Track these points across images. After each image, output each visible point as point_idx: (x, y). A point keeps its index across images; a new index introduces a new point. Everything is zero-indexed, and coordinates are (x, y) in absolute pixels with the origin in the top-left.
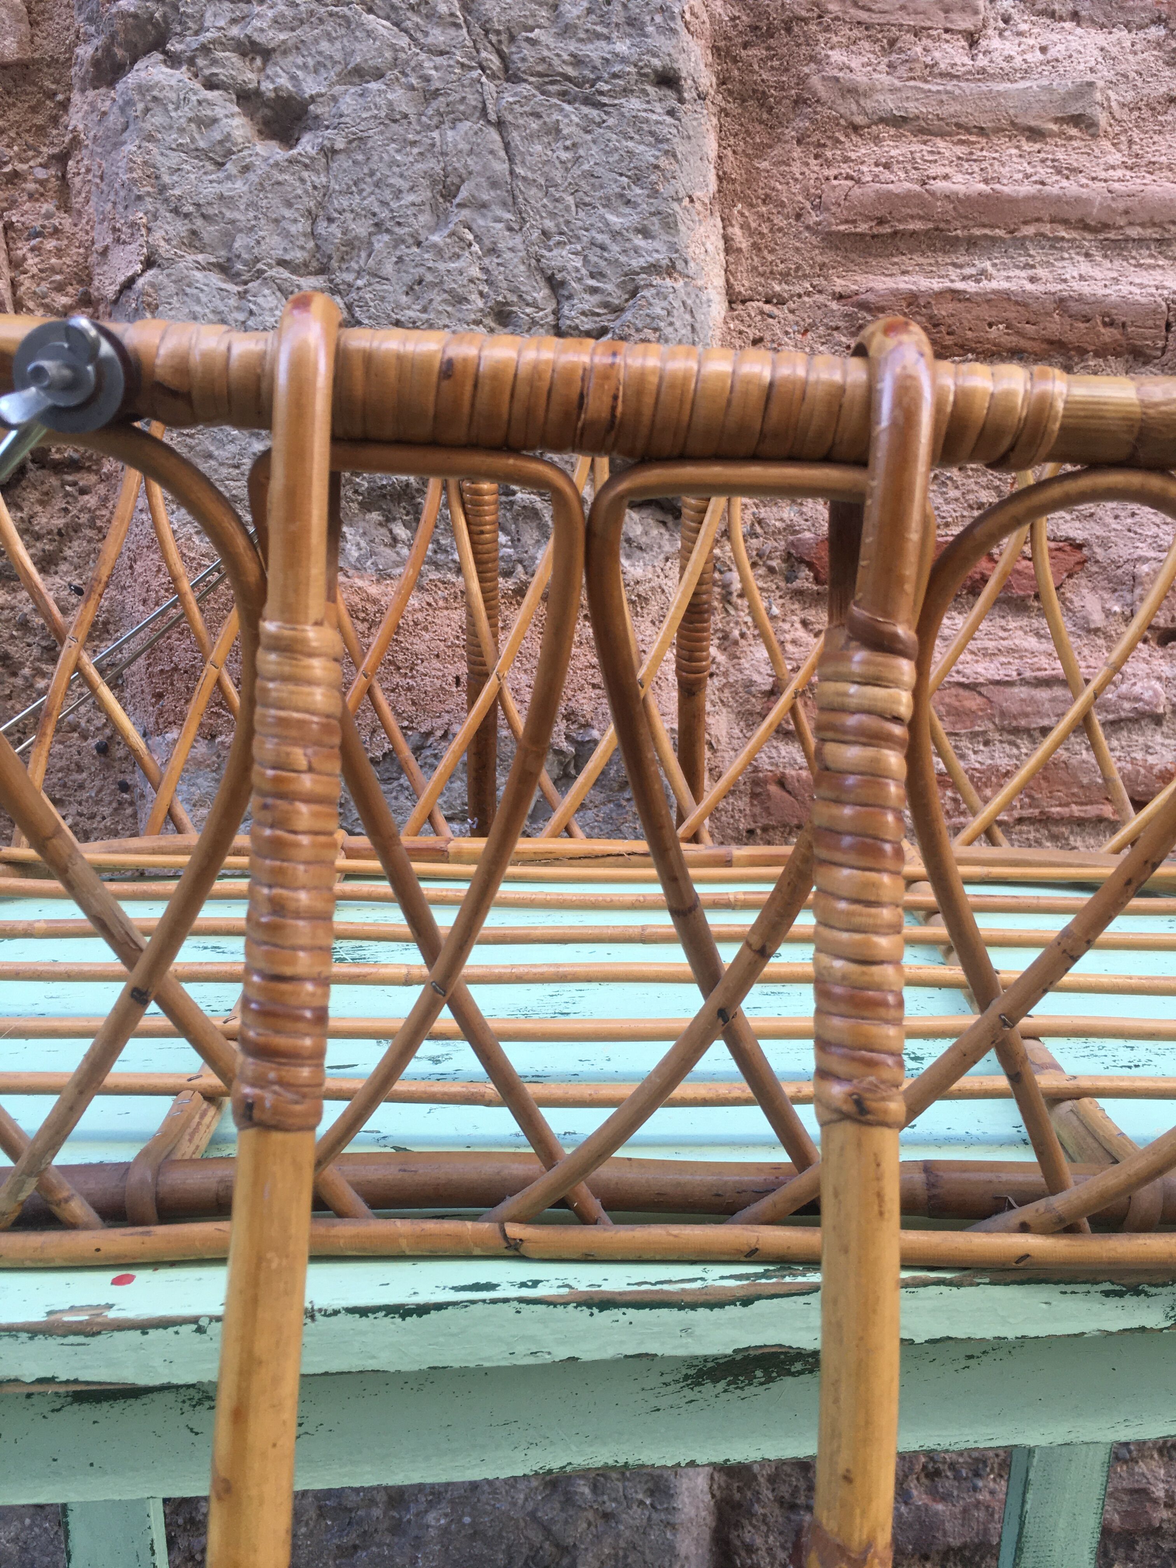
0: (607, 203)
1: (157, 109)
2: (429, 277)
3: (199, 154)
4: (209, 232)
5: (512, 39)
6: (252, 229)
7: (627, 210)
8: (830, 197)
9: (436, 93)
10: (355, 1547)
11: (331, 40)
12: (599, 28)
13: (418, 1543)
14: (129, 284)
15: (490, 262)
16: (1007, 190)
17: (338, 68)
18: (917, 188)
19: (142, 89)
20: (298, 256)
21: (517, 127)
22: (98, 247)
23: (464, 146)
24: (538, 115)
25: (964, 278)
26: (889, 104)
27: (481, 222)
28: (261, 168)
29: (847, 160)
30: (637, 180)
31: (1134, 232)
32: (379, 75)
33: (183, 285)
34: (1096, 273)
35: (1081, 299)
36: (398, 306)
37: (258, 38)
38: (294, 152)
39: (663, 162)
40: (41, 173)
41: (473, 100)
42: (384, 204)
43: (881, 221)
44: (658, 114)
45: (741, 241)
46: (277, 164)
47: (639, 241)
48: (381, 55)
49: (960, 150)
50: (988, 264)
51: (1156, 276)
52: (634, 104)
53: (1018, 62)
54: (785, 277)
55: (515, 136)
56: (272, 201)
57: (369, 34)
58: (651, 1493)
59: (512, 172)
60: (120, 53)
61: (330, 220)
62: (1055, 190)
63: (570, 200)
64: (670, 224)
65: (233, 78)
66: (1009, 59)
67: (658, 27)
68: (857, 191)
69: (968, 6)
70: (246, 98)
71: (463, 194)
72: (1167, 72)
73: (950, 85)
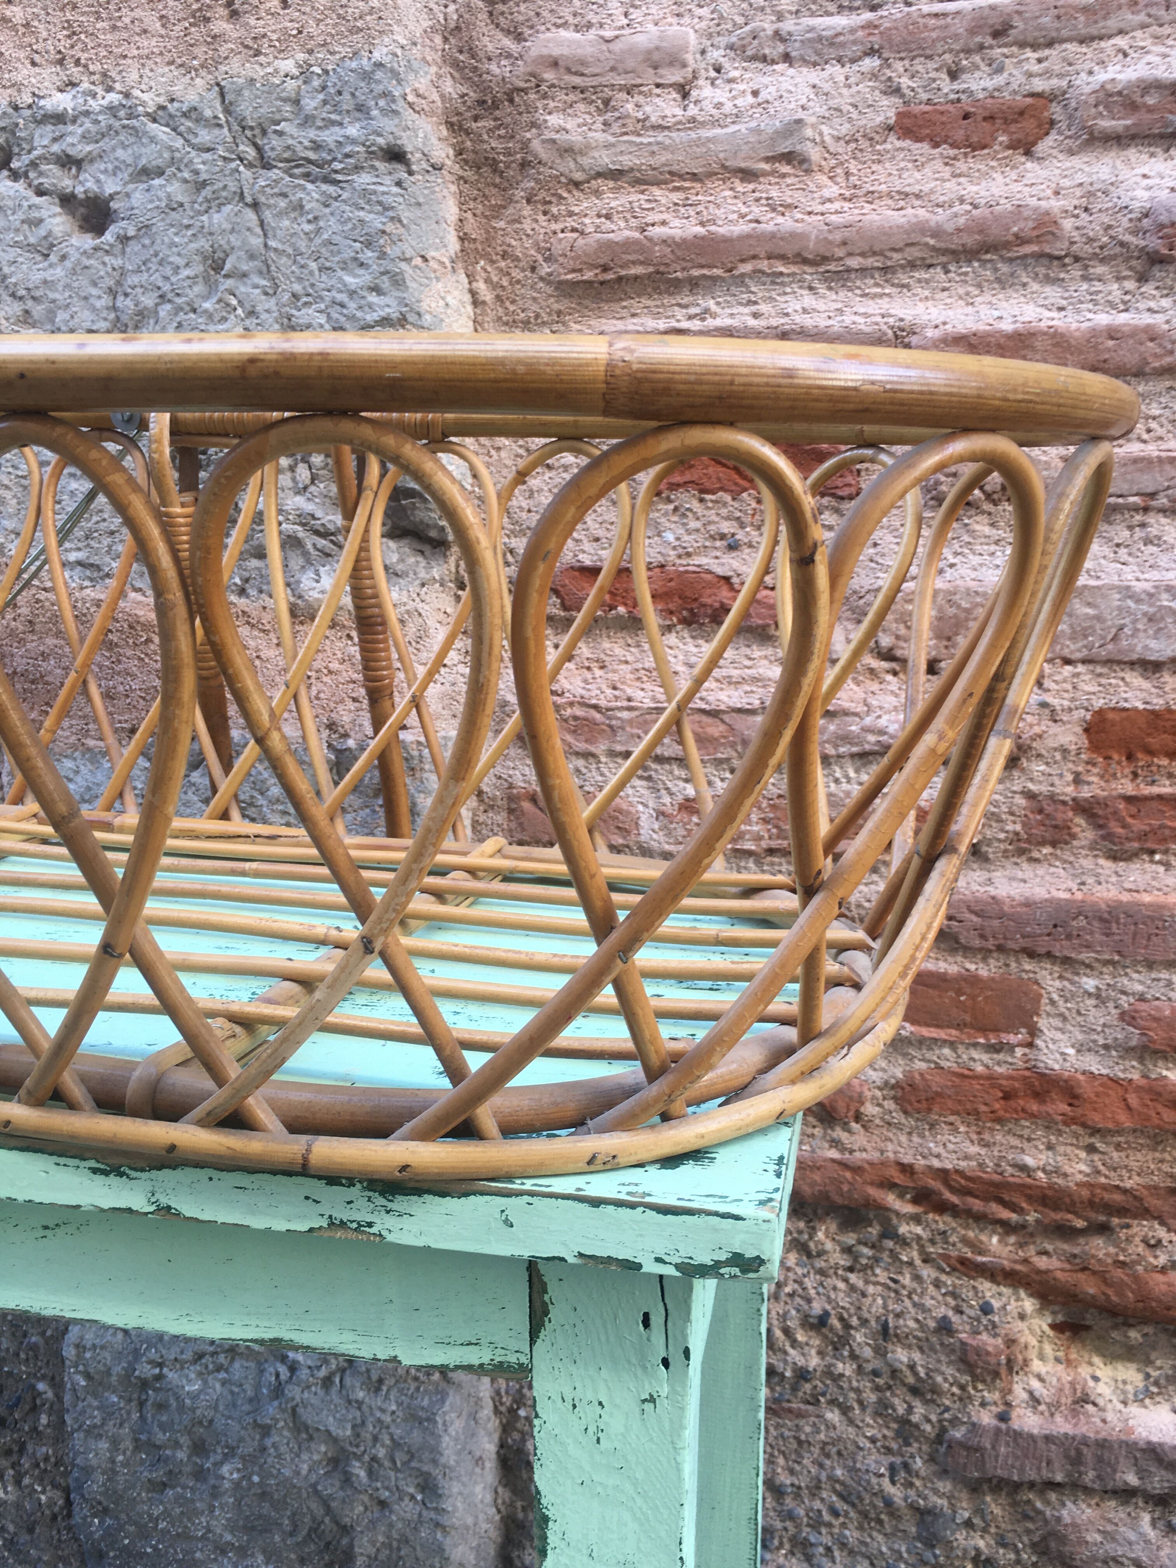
0: (344, 267)
3: (31, 248)
4: (38, 311)
5: (264, 132)
6: (68, 305)
7: (361, 272)
8: (557, 249)
9: (204, 184)
10: (164, 1485)
11: (125, 147)
12: (333, 117)
13: (215, 1492)
15: (250, 323)
16: (721, 230)
17: (130, 170)
18: (637, 235)
20: (103, 326)
21: (269, 206)
23: (227, 226)
24: (284, 195)
25: (690, 318)
26: (605, 159)
27: (243, 289)
28: (74, 256)
29: (571, 214)
30: (368, 244)
31: (854, 262)
32: (161, 173)
34: (821, 305)
35: (802, 330)
37: (71, 151)
38: (100, 243)
39: (390, 228)
41: (233, 187)
42: (166, 278)
43: (605, 269)
44: (387, 185)
45: (486, 294)
46: (85, 252)
47: (373, 298)
48: (161, 156)
49: (676, 197)
50: (711, 304)
51: (884, 304)
52: (364, 179)
53: (728, 108)
54: (526, 324)
55: (267, 215)
56: (82, 282)
57: (153, 140)
58: (421, 1489)
59: (266, 245)
61: (126, 295)
62: (769, 227)
63: (313, 266)
64: (398, 281)
65: (54, 185)
66: (718, 106)
67: (382, 110)
68: (581, 242)
69: (676, 60)
70: (67, 201)
71: (228, 266)
72: (885, 101)
73: (661, 137)
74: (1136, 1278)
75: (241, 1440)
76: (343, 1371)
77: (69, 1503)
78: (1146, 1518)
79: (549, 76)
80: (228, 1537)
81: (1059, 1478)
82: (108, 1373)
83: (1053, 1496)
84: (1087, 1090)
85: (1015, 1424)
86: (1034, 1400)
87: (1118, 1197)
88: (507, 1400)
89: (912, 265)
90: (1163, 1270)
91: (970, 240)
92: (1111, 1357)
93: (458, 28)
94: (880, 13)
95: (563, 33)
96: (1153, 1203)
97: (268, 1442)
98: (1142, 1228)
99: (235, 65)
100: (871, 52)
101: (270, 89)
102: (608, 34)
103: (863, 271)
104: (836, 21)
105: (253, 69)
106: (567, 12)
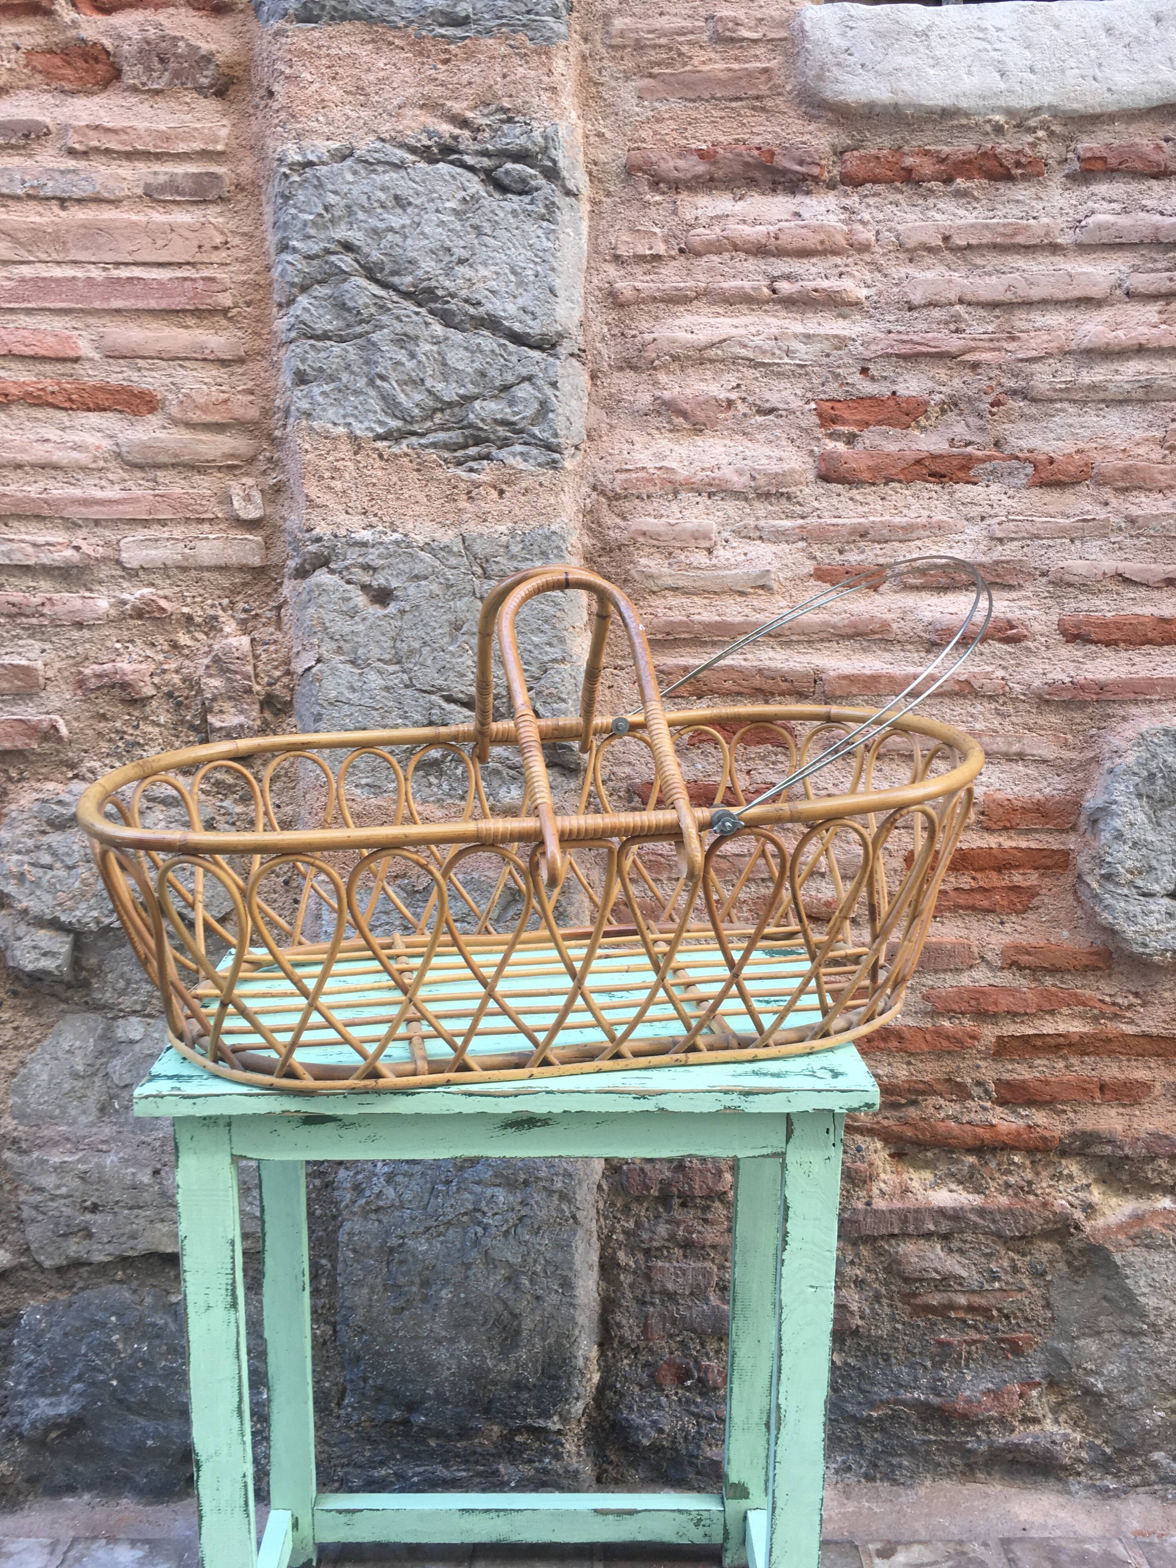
0: (532, 633)
1: (324, 594)
2: (449, 666)
3: (343, 613)
4: (346, 647)
5: (487, 561)
6: (366, 645)
7: (542, 635)
9: (452, 586)
10: (403, 1309)
11: (404, 563)
12: (528, 556)
13: (436, 1308)
14: (309, 669)
16: (729, 619)
17: (407, 575)
18: (685, 619)
19: (318, 586)
20: (387, 657)
22: (295, 650)
23: (465, 609)
25: (711, 659)
26: (670, 582)
27: (473, 641)
28: (371, 619)
29: (650, 606)
30: (546, 622)
31: (794, 638)
32: (426, 578)
33: (334, 671)
34: (777, 656)
35: (769, 669)
36: (433, 679)
37: (372, 563)
38: (386, 612)
39: (558, 614)
40: (269, 614)
41: (469, 588)
42: (428, 634)
43: (668, 634)
46: (378, 617)
47: (547, 648)
48: (427, 569)
49: (706, 601)
51: (807, 658)
53: (732, 561)
54: (623, 658)
56: (375, 633)
57: (422, 560)
58: (562, 1286)
60: (308, 567)
61: (402, 641)
62: (753, 619)
64: (562, 640)
65: (359, 580)
66: (727, 559)
67: (555, 555)
68: (656, 620)
69: (706, 537)
70: (365, 588)
71: (464, 629)
72: (809, 562)
73: (699, 573)
74: (931, 1126)
75: (454, 1274)
76: (516, 1226)
77: (335, 1331)
78: (939, 1247)
79: (641, 539)
80: (444, 1333)
81: (896, 1231)
82: (369, 1247)
83: (893, 1242)
84: (907, 1035)
85: (874, 1206)
86: (883, 1193)
87: (921, 1086)
88: (605, 1231)
89: (822, 640)
90: (943, 1120)
91: (850, 631)
92: (917, 1168)
93: (591, 511)
94: (807, 521)
95: (648, 519)
96: (938, 1087)
97: (470, 1273)
98: (932, 1100)
99: (472, 526)
100: (802, 539)
101: (491, 540)
102: (672, 521)
103: (798, 642)
104: (788, 523)
105: (482, 529)
106: (650, 509)
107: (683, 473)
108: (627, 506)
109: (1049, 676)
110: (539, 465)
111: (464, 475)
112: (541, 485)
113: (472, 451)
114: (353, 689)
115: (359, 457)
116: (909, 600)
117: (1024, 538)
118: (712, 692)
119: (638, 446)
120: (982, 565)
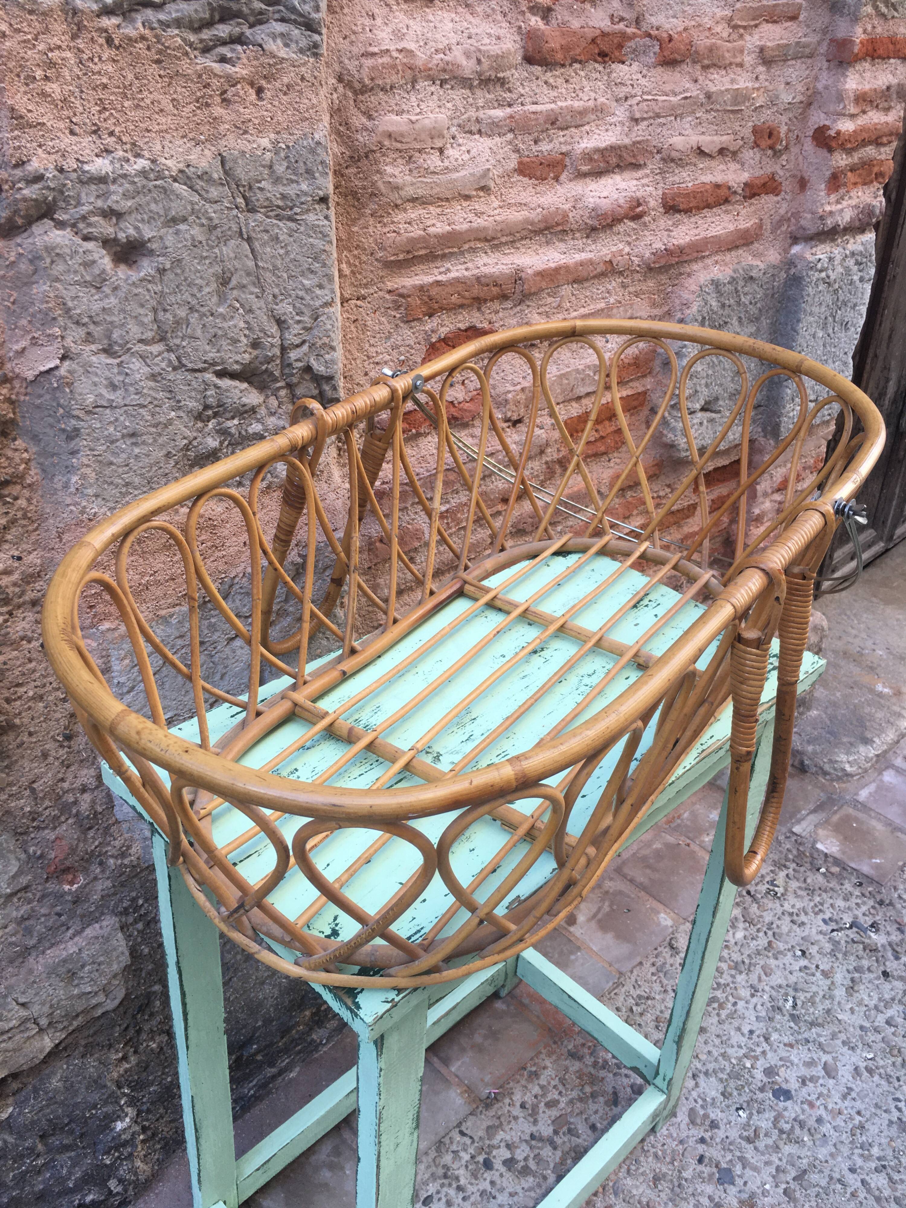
0: (303, 274)
1: (60, 261)
2: (220, 333)
3: (86, 284)
4: (97, 331)
5: (250, 188)
6: (123, 325)
7: (312, 276)
8: (386, 243)
9: (215, 227)
11: (156, 202)
12: (294, 177)
14: (48, 371)
15: (249, 317)
16: (457, 228)
17: (162, 219)
18: (422, 233)
19: (49, 249)
20: (149, 335)
21: (257, 239)
22: (12, 346)
23: (232, 255)
24: (267, 231)
25: (440, 273)
26: (409, 191)
27: (243, 296)
28: (125, 288)
29: (393, 222)
30: (315, 259)
31: (504, 239)
32: (184, 220)
33: (86, 367)
34: (490, 261)
35: (485, 276)
36: (206, 352)
37: (115, 207)
38: (140, 274)
39: (327, 247)
41: (235, 228)
42: (193, 295)
43: (408, 252)
45: (347, 271)
46: (134, 283)
47: (318, 292)
48: (186, 208)
49: (439, 210)
50: (449, 265)
51: (511, 259)
52: (311, 217)
53: (460, 161)
54: (366, 286)
55: (257, 245)
56: (133, 307)
57: (178, 196)
59: (256, 265)
61: (165, 310)
62: (474, 225)
63: (285, 275)
65: (101, 233)
66: (456, 159)
67: (320, 173)
68: (398, 238)
69: (439, 134)
70: (107, 243)
71: (234, 282)
72: (514, 156)
73: (435, 178)
79: (387, 143)
89: (522, 238)
91: (542, 226)
93: (339, 110)
94: (515, 109)
95: (392, 116)
99: (231, 141)
100: (511, 130)
101: (253, 158)
102: (414, 118)
103: (506, 243)
104: (499, 113)
105: (242, 144)
106: (392, 102)
107: (421, 57)
108: (372, 100)
109: (654, 246)
110: (301, 51)
111: (217, 67)
112: (303, 79)
113: (223, 30)
114: (113, 387)
115: (80, 43)
116: (578, 188)
117: (650, 118)
118: (442, 309)
119: (379, 21)
120: (626, 147)
